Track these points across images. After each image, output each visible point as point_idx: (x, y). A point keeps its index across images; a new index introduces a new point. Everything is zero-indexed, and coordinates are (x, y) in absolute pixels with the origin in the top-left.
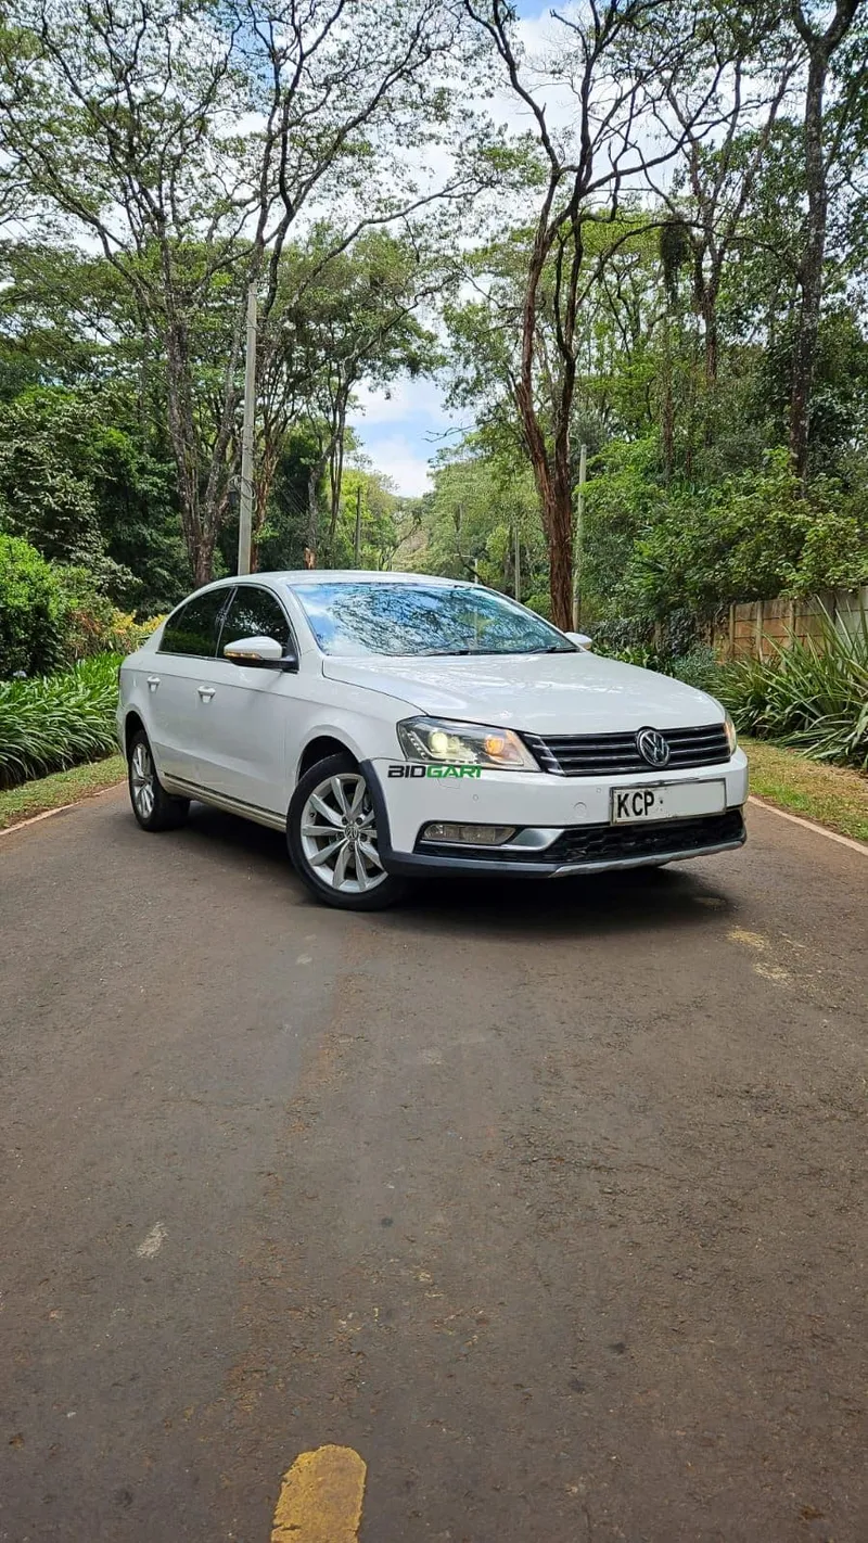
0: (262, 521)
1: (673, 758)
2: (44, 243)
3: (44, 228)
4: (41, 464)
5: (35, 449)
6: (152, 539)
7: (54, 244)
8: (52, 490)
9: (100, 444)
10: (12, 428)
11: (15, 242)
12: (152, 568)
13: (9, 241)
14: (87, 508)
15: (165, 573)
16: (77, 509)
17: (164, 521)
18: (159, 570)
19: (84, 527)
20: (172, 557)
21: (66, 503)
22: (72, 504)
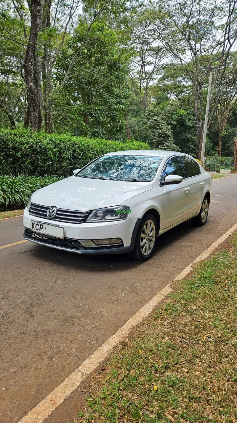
0: (223, 130)
1: (55, 217)
2: (172, 62)
3: (172, 59)
4: (159, 122)
5: (159, 119)
6: (190, 137)
7: (174, 62)
8: (161, 129)
9: (178, 115)
10: (154, 114)
11: (165, 64)
12: (189, 145)
13: (164, 64)
14: (169, 132)
15: (193, 146)
16: (166, 133)
17: (194, 133)
18: (191, 145)
19: (168, 137)
20: (195, 142)
21: (164, 132)
22: (165, 132)
